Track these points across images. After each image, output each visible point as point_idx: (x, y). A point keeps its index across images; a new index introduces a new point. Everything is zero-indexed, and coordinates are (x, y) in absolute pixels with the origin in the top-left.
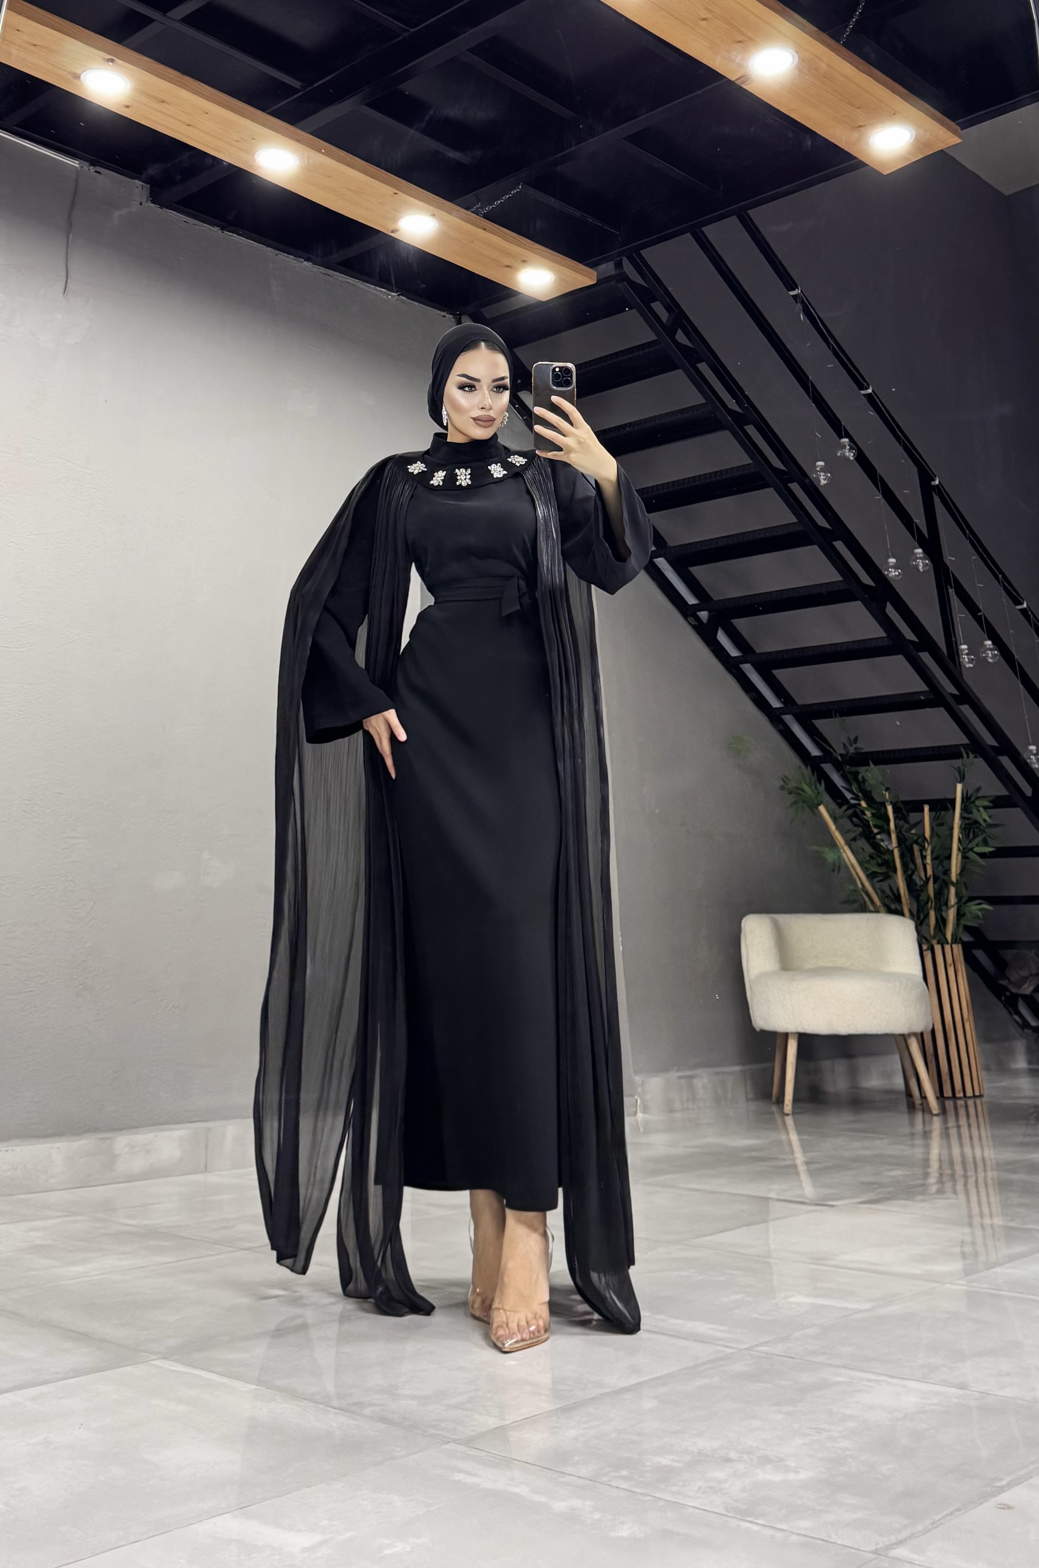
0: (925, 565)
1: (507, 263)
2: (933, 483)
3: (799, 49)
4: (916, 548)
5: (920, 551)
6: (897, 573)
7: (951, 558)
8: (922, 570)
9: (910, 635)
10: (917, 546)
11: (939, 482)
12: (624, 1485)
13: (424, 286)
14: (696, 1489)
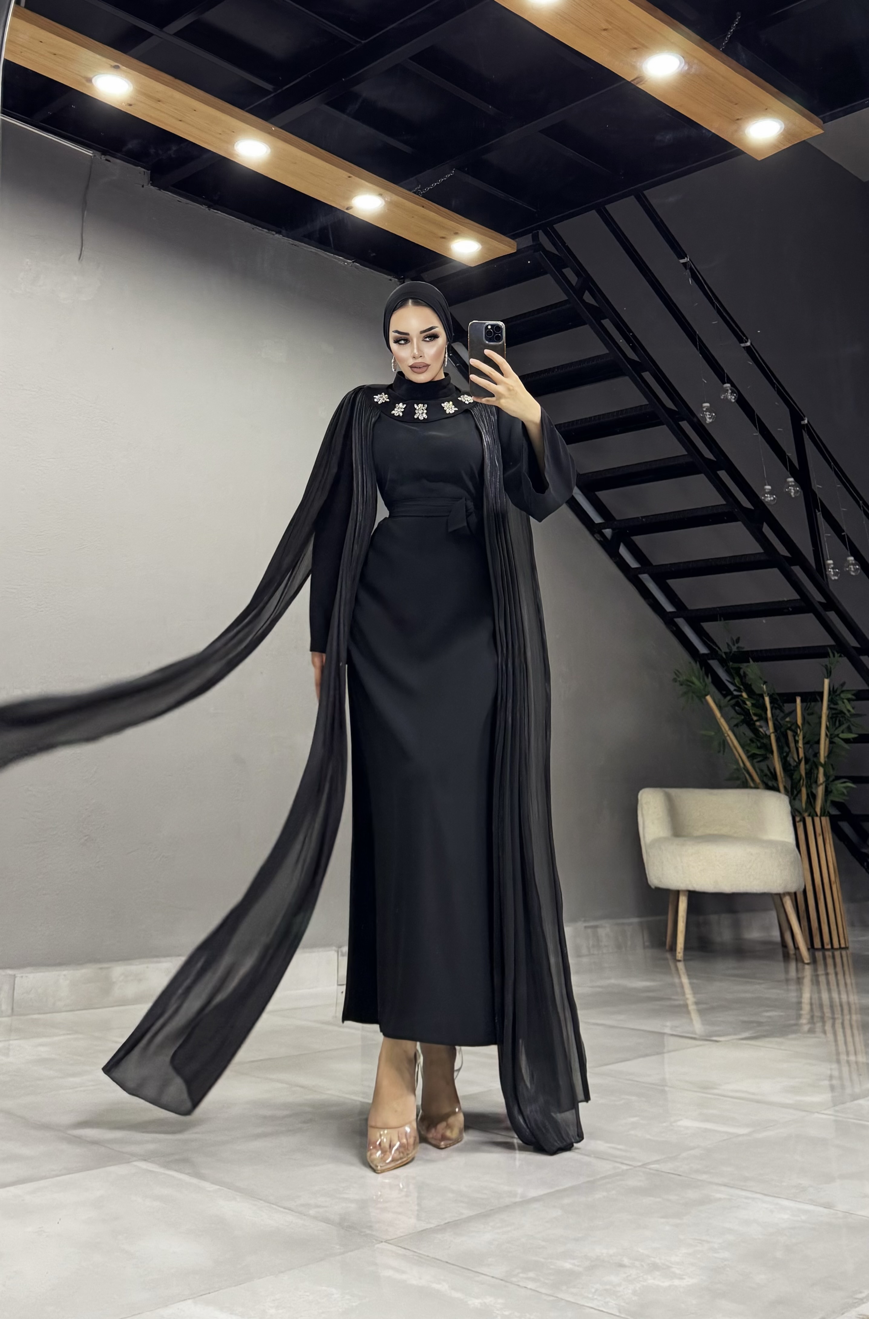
0: (796, 492)
1: (444, 236)
2: (803, 423)
3: (687, 56)
4: (790, 477)
5: (791, 479)
6: (772, 498)
7: (818, 486)
8: (793, 496)
9: (783, 551)
10: (790, 475)
11: (808, 421)
12: (531, 1285)
13: (374, 254)
14: (593, 1290)
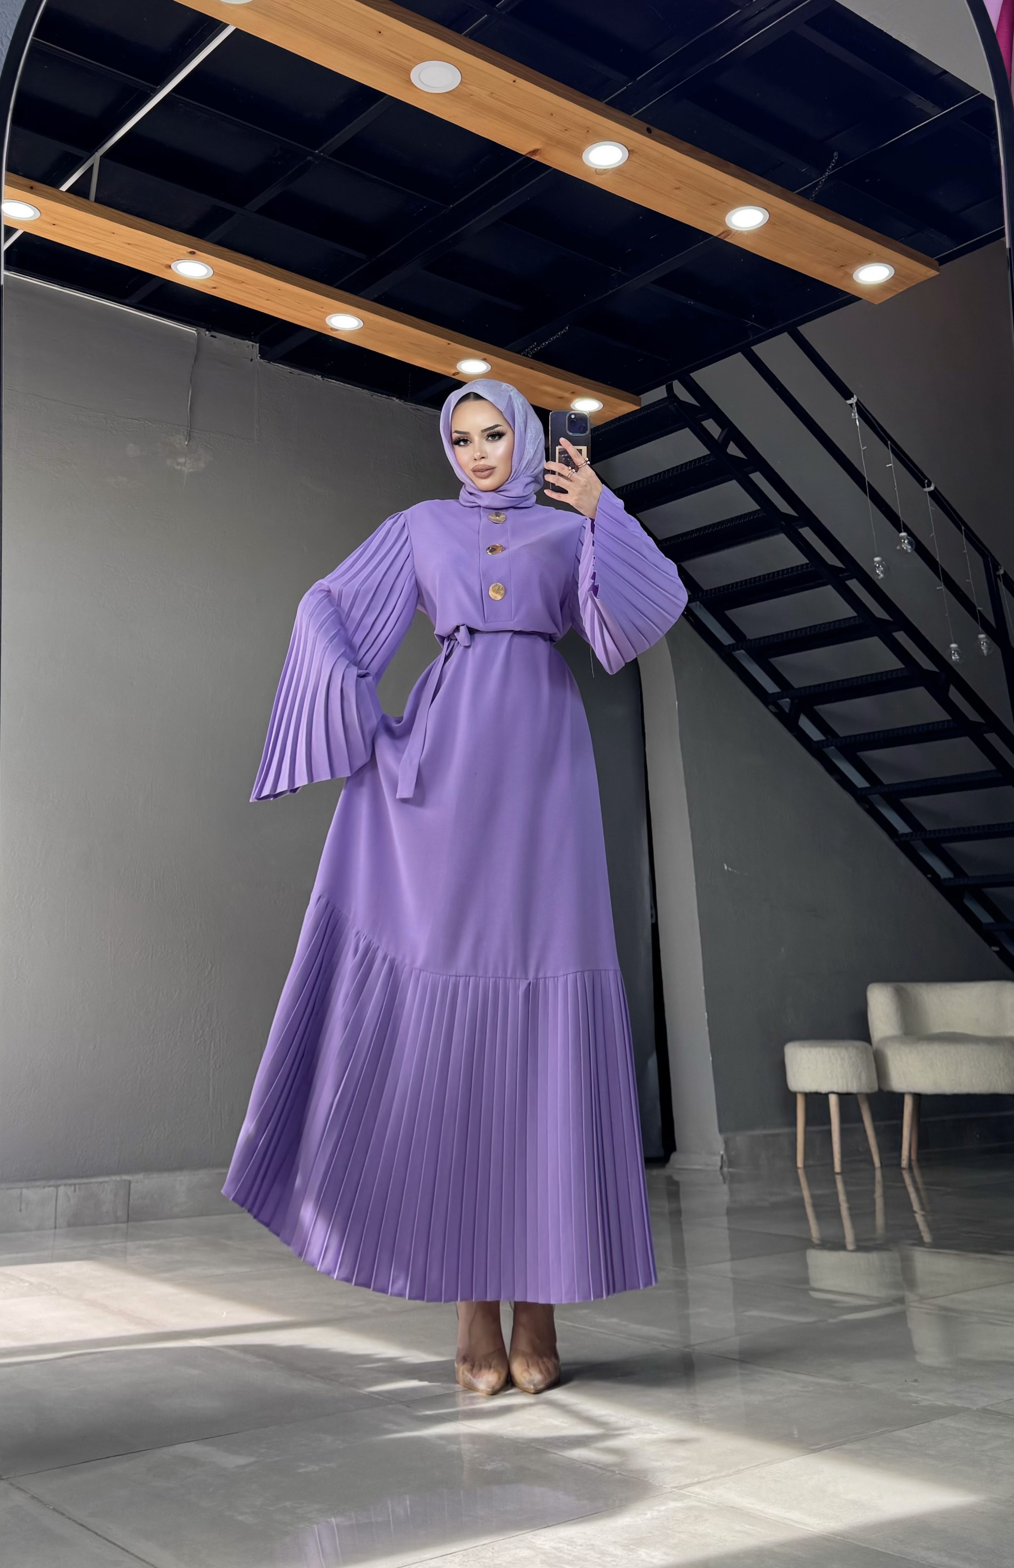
0: (989, 650)
1: (561, 396)
2: (998, 573)
3: (770, 209)
4: (980, 634)
5: (983, 635)
6: (958, 658)
8: (985, 654)
10: (981, 631)
11: (1003, 570)
